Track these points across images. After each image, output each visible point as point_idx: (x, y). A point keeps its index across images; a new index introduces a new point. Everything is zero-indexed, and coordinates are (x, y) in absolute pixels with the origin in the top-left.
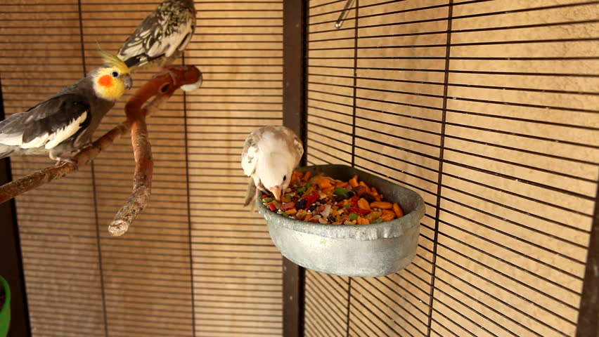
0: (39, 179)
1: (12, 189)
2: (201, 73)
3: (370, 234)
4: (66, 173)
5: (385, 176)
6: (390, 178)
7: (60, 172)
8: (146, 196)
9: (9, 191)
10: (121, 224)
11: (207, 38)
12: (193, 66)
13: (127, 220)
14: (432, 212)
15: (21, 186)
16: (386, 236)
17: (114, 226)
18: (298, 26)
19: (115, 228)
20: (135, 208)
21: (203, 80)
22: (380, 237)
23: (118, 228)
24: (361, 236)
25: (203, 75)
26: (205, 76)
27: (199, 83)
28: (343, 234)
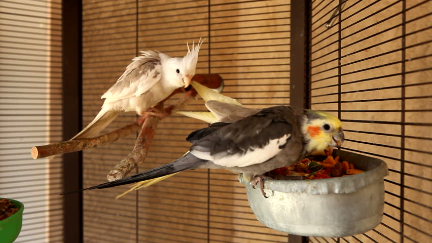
0: (75, 144)
1: (52, 148)
2: (223, 80)
3: (321, 188)
4: (97, 144)
5: (361, 152)
6: (365, 153)
7: (92, 142)
8: (141, 154)
9: (49, 149)
10: (117, 173)
11: (252, 69)
12: (217, 75)
13: (121, 171)
14: (397, 178)
15: (59, 147)
16: (337, 191)
17: (111, 175)
18: (302, 35)
19: (112, 177)
20: (130, 162)
21: (224, 86)
22: (330, 192)
23: (115, 177)
24: (312, 190)
25: (225, 82)
26: (226, 83)
27: (221, 88)
28: (296, 189)
